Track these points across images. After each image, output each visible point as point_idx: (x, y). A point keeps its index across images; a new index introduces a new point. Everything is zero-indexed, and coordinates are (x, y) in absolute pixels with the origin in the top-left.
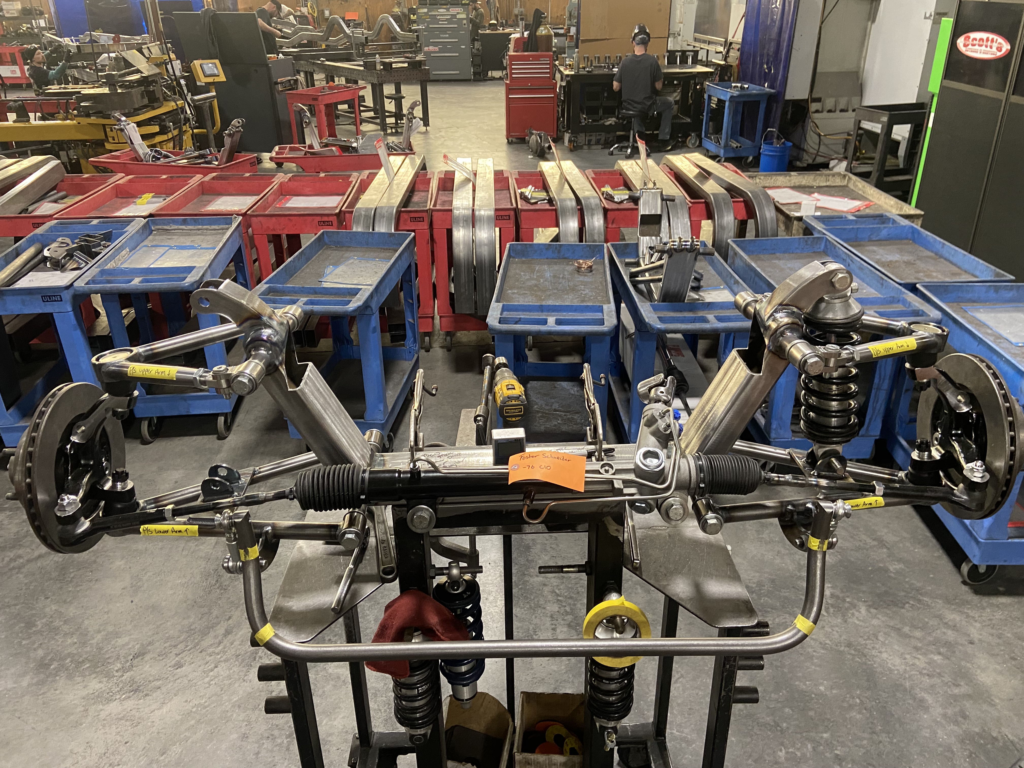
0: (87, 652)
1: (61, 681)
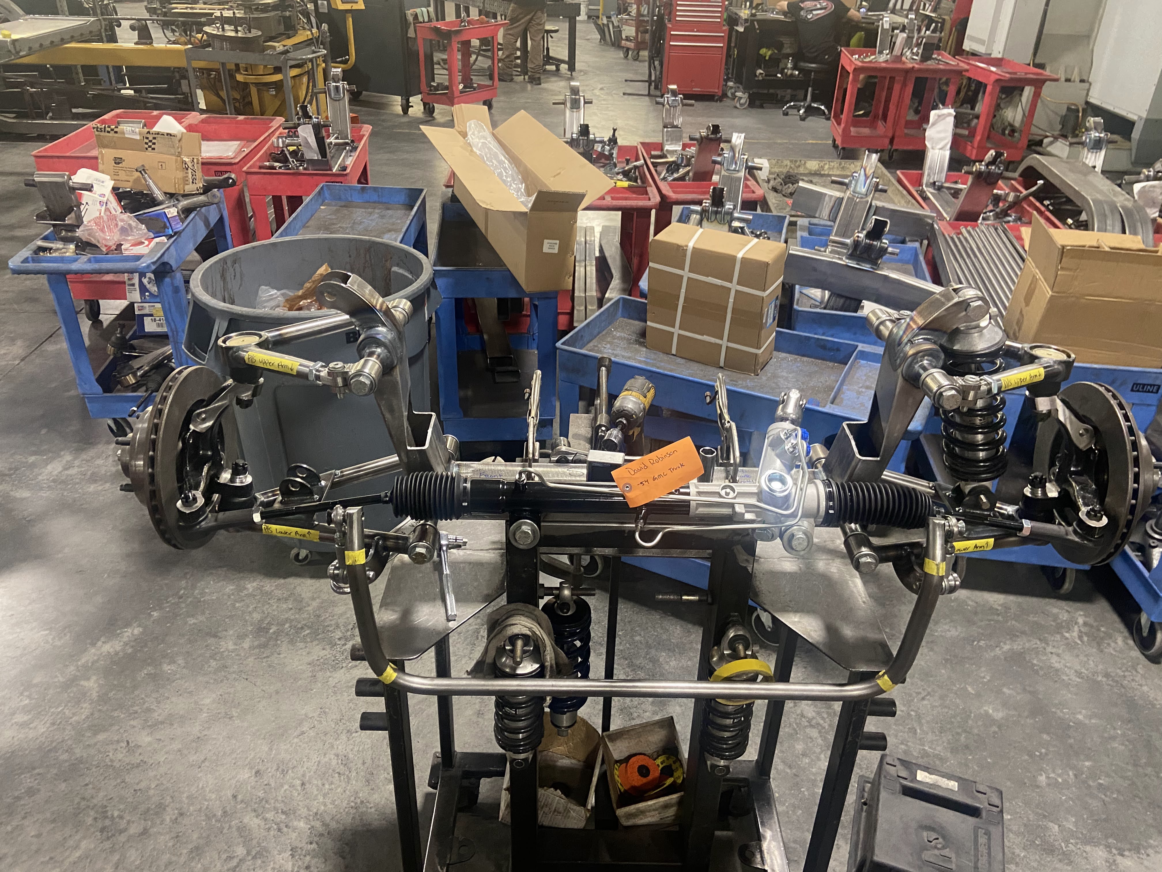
0: (304, 619)
1: (284, 646)
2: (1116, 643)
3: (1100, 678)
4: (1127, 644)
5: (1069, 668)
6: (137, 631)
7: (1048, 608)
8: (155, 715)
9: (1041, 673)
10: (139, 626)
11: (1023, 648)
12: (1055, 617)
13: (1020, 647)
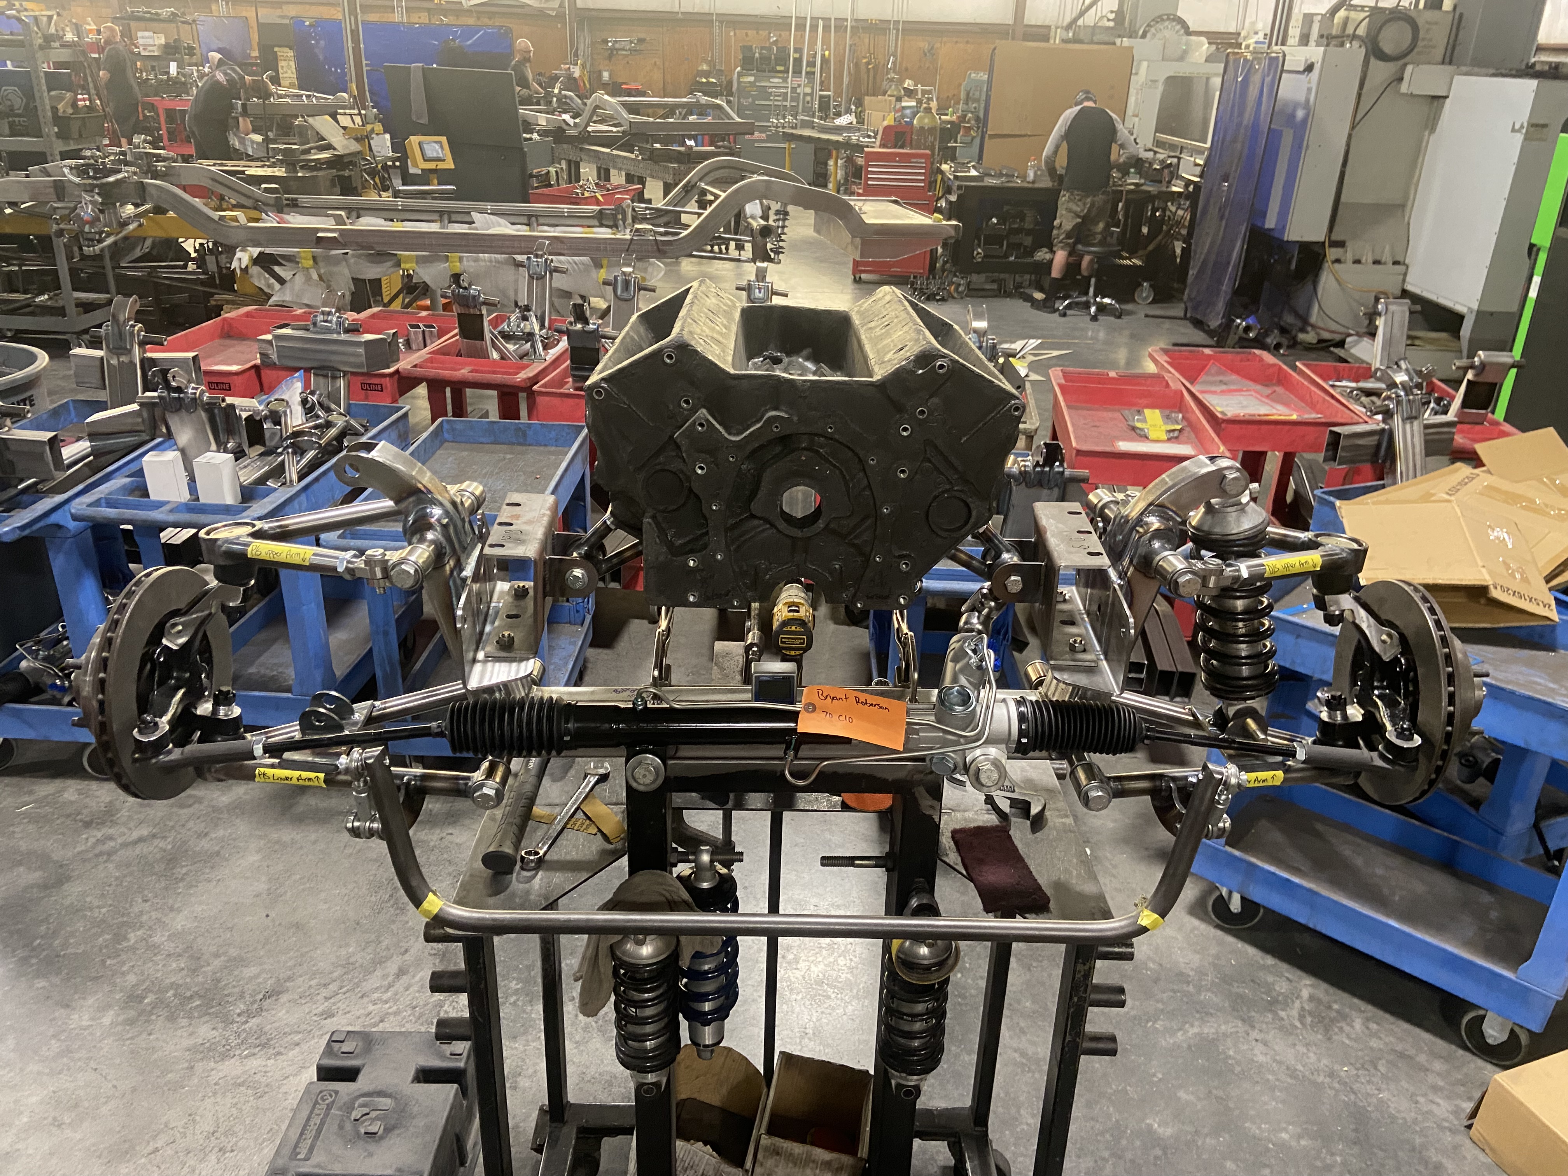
0: (197, 984)
1: (159, 1023)
2: (1352, 1027)
3: (1320, 1079)
4: (1368, 1028)
5: (1280, 1063)
7: (1261, 974)
9: (1238, 1069)
11: (1217, 1033)
12: (1269, 988)
13: (1213, 1030)
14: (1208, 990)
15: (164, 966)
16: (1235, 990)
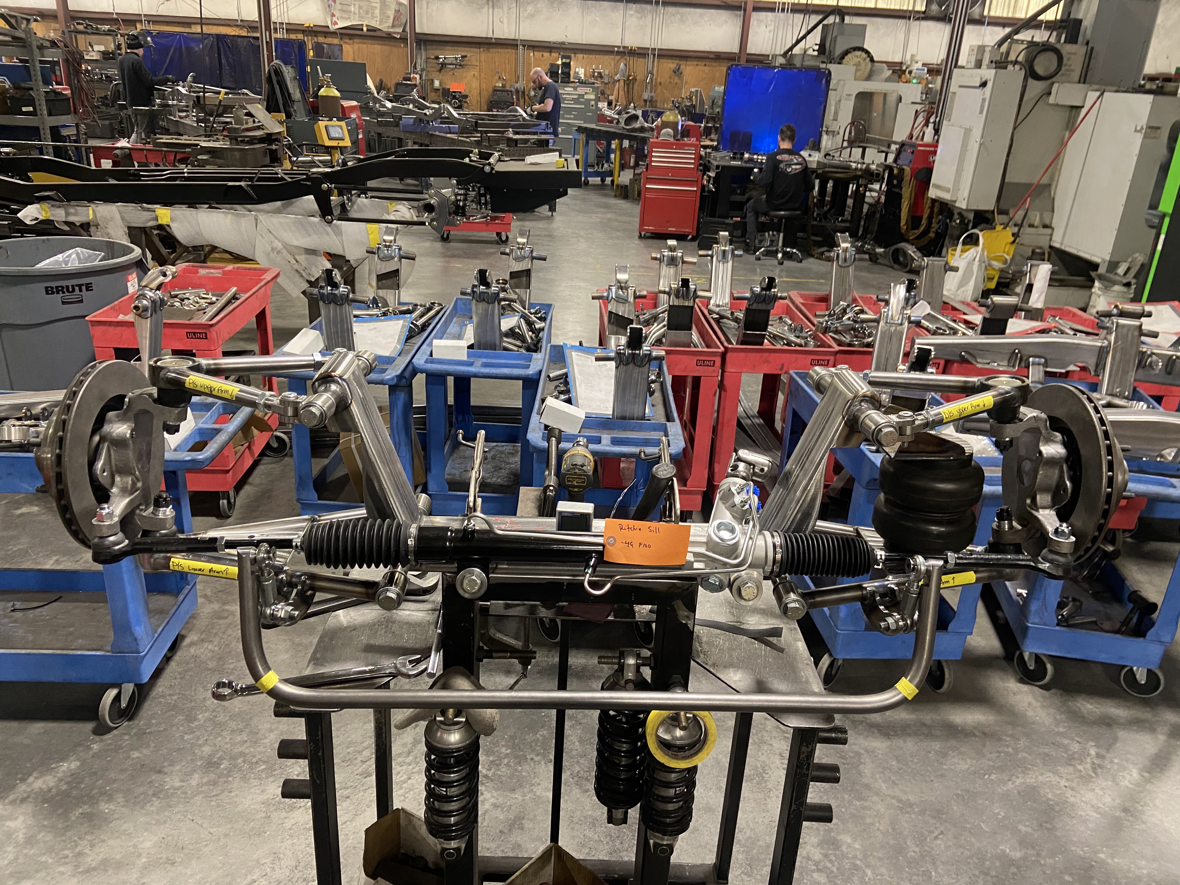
0: (260, 753)
1: (236, 783)
5: (1085, 802)
6: (75, 765)
7: (1058, 739)
8: (89, 859)
9: (1057, 808)
10: (78, 759)
11: (1036, 782)
12: (1066, 748)
13: (1033, 780)
14: (1022, 751)
15: (230, 739)
16: (1041, 750)
